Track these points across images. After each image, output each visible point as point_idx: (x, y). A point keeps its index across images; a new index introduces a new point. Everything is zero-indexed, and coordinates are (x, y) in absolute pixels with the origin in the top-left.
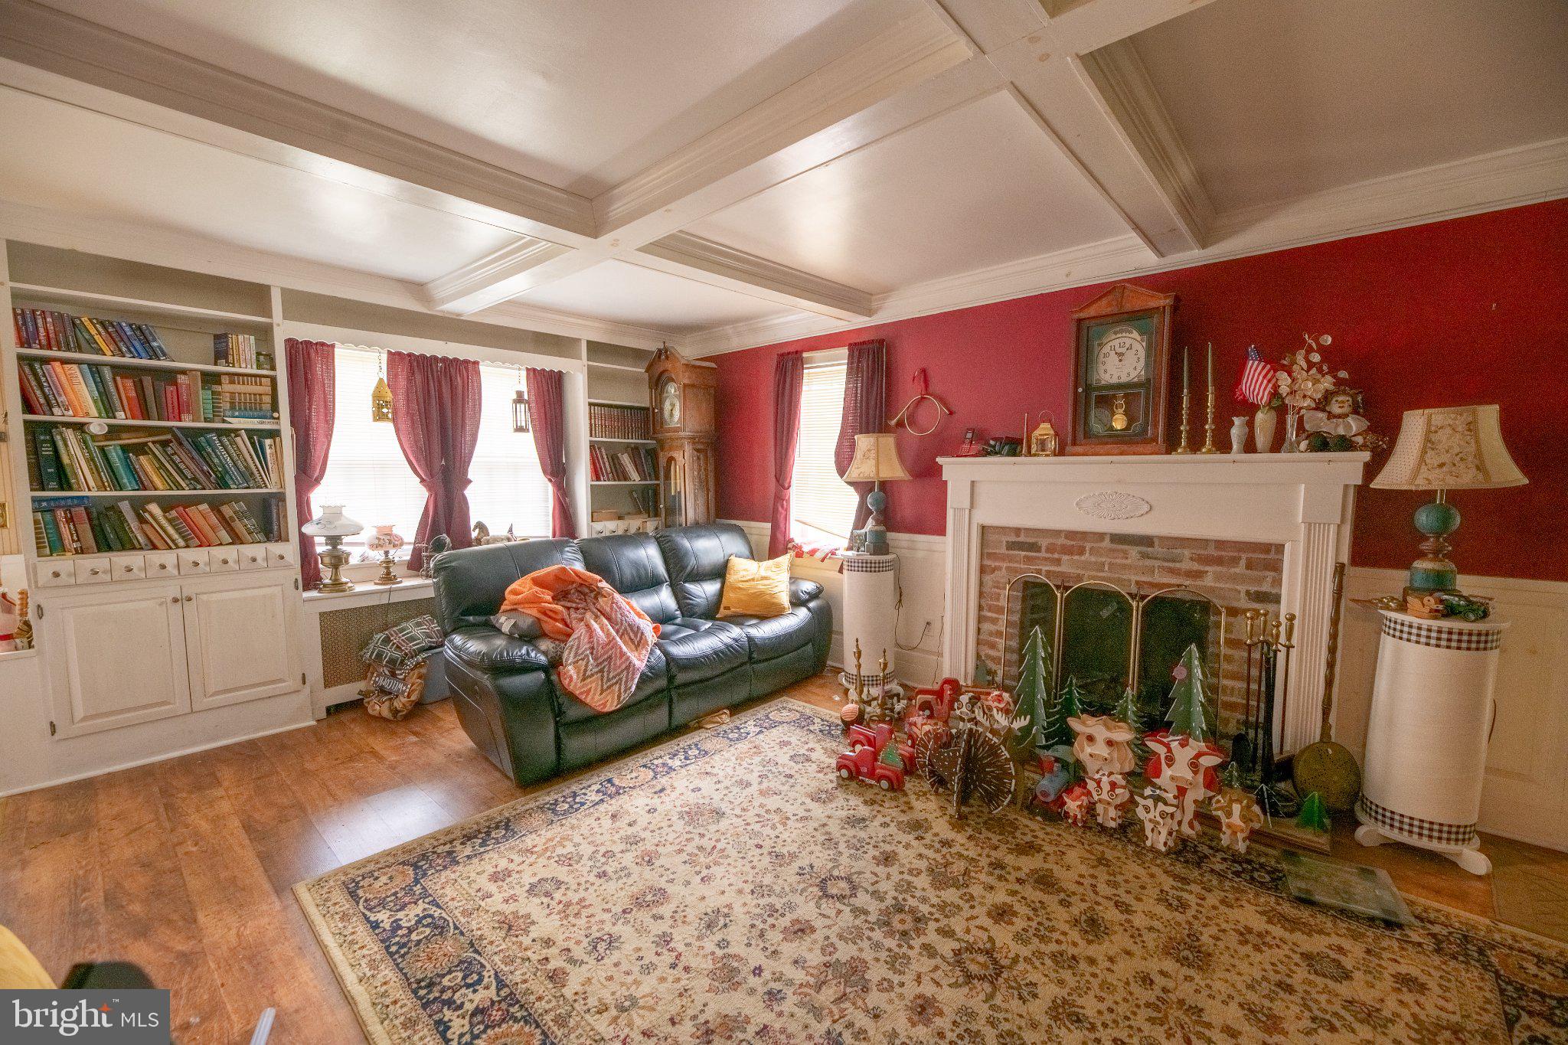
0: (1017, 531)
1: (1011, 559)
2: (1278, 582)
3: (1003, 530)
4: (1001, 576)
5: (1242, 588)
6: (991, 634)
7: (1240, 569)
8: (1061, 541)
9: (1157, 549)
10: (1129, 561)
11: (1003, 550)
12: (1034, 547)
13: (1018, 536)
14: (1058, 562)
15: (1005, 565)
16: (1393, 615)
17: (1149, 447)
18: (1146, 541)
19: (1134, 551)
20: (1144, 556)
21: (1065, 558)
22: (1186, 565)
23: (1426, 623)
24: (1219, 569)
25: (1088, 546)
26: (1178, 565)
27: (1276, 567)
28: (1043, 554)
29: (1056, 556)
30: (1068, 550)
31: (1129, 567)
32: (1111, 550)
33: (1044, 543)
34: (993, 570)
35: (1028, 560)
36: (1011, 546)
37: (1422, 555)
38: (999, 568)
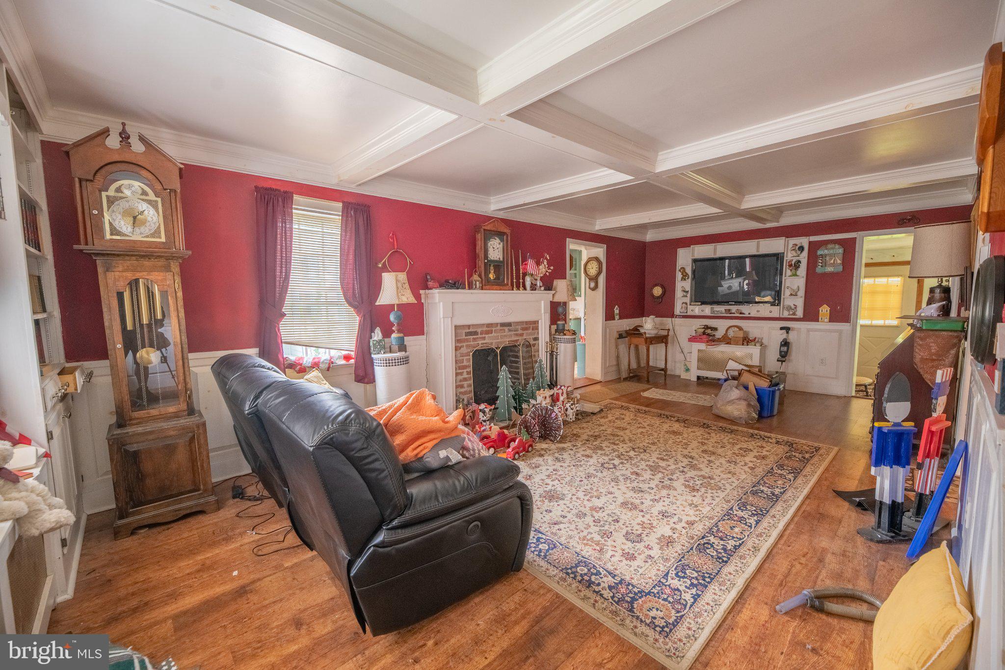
0: (469, 326)
1: (467, 340)
2: (538, 333)
3: (463, 327)
4: (464, 350)
5: (531, 337)
6: (461, 381)
7: (530, 331)
8: (485, 329)
9: (512, 328)
10: (505, 334)
11: (464, 337)
12: (476, 333)
13: (469, 329)
14: (484, 338)
15: (464, 344)
16: (558, 337)
17: (505, 287)
18: (509, 324)
19: (506, 329)
20: (510, 330)
21: (487, 336)
22: (520, 332)
23: (571, 337)
24: (527, 332)
25: (494, 329)
26: (518, 332)
27: (537, 328)
28: (480, 336)
29: (484, 336)
30: (488, 332)
31: (505, 336)
32: (501, 330)
33: (479, 330)
34: (460, 348)
35: (474, 339)
36: (467, 334)
37: (559, 320)
38: (463, 346)
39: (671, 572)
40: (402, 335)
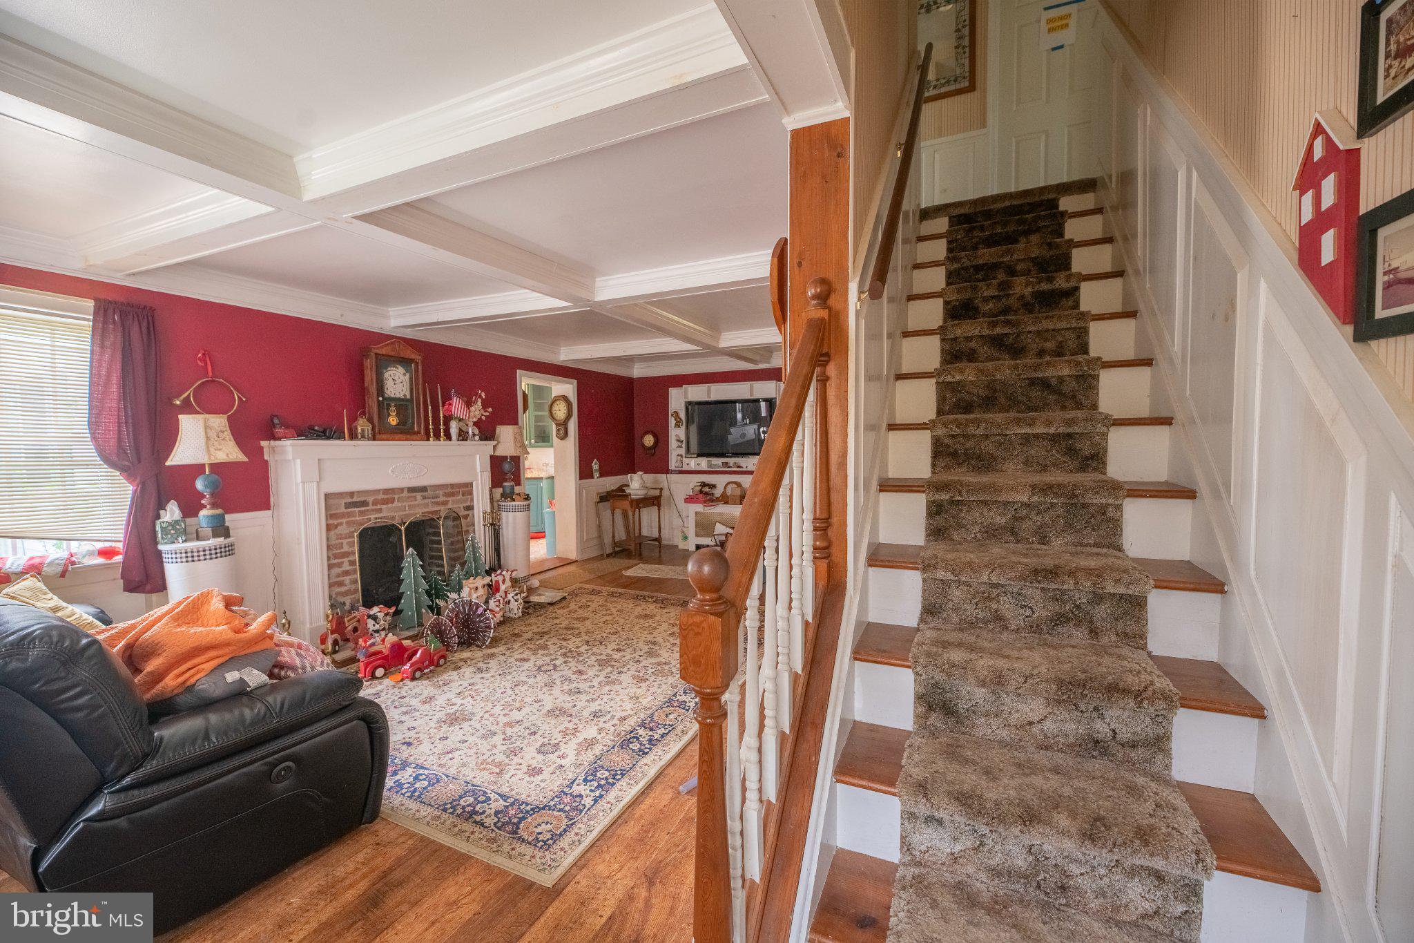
0: (352, 494)
1: (349, 515)
2: (472, 500)
3: (340, 495)
4: (343, 530)
5: (461, 506)
6: (338, 576)
7: (460, 497)
8: (381, 496)
9: (430, 493)
10: (417, 502)
11: (343, 510)
12: (365, 504)
13: (352, 497)
14: (380, 510)
15: (344, 521)
16: (504, 504)
17: (415, 437)
18: (423, 489)
19: (419, 496)
20: (424, 498)
21: (384, 507)
22: (442, 499)
23: (522, 503)
24: (453, 498)
25: (396, 497)
26: (438, 500)
27: (471, 493)
28: (371, 507)
29: (379, 506)
30: (385, 502)
31: (416, 506)
32: (408, 497)
33: (370, 499)
34: (336, 527)
35: (362, 513)
36: (348, 506)
37: (506, 480)
38: (341, 524)
39: (580, 778)
40: (219, 511)
